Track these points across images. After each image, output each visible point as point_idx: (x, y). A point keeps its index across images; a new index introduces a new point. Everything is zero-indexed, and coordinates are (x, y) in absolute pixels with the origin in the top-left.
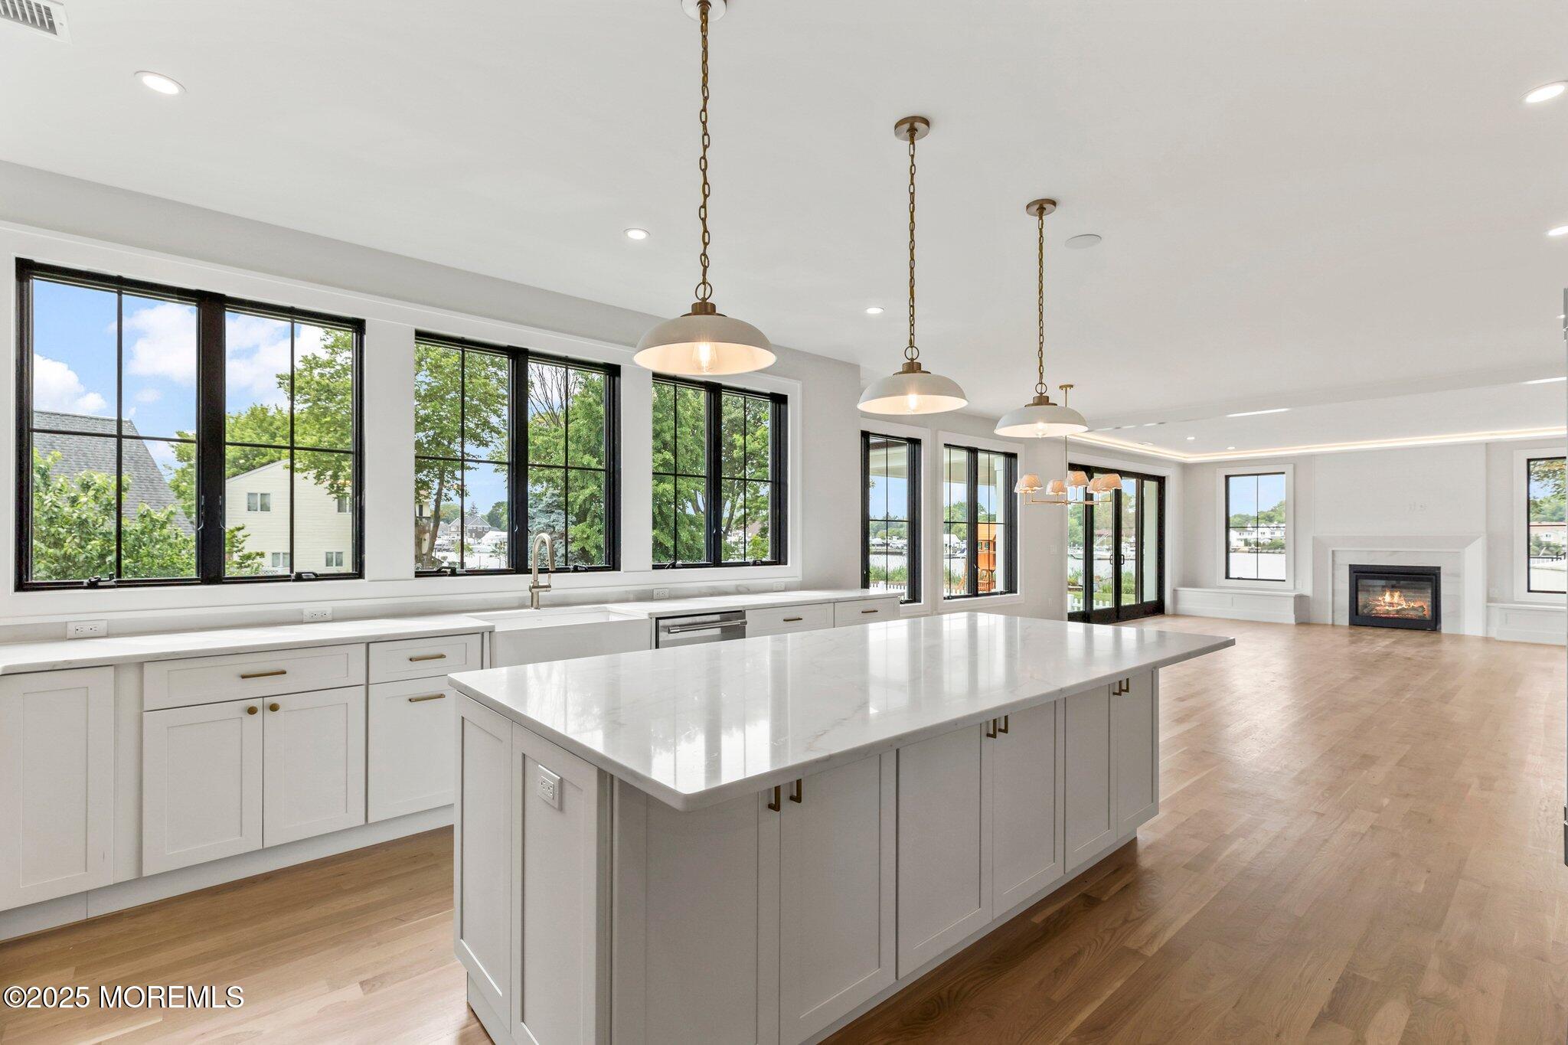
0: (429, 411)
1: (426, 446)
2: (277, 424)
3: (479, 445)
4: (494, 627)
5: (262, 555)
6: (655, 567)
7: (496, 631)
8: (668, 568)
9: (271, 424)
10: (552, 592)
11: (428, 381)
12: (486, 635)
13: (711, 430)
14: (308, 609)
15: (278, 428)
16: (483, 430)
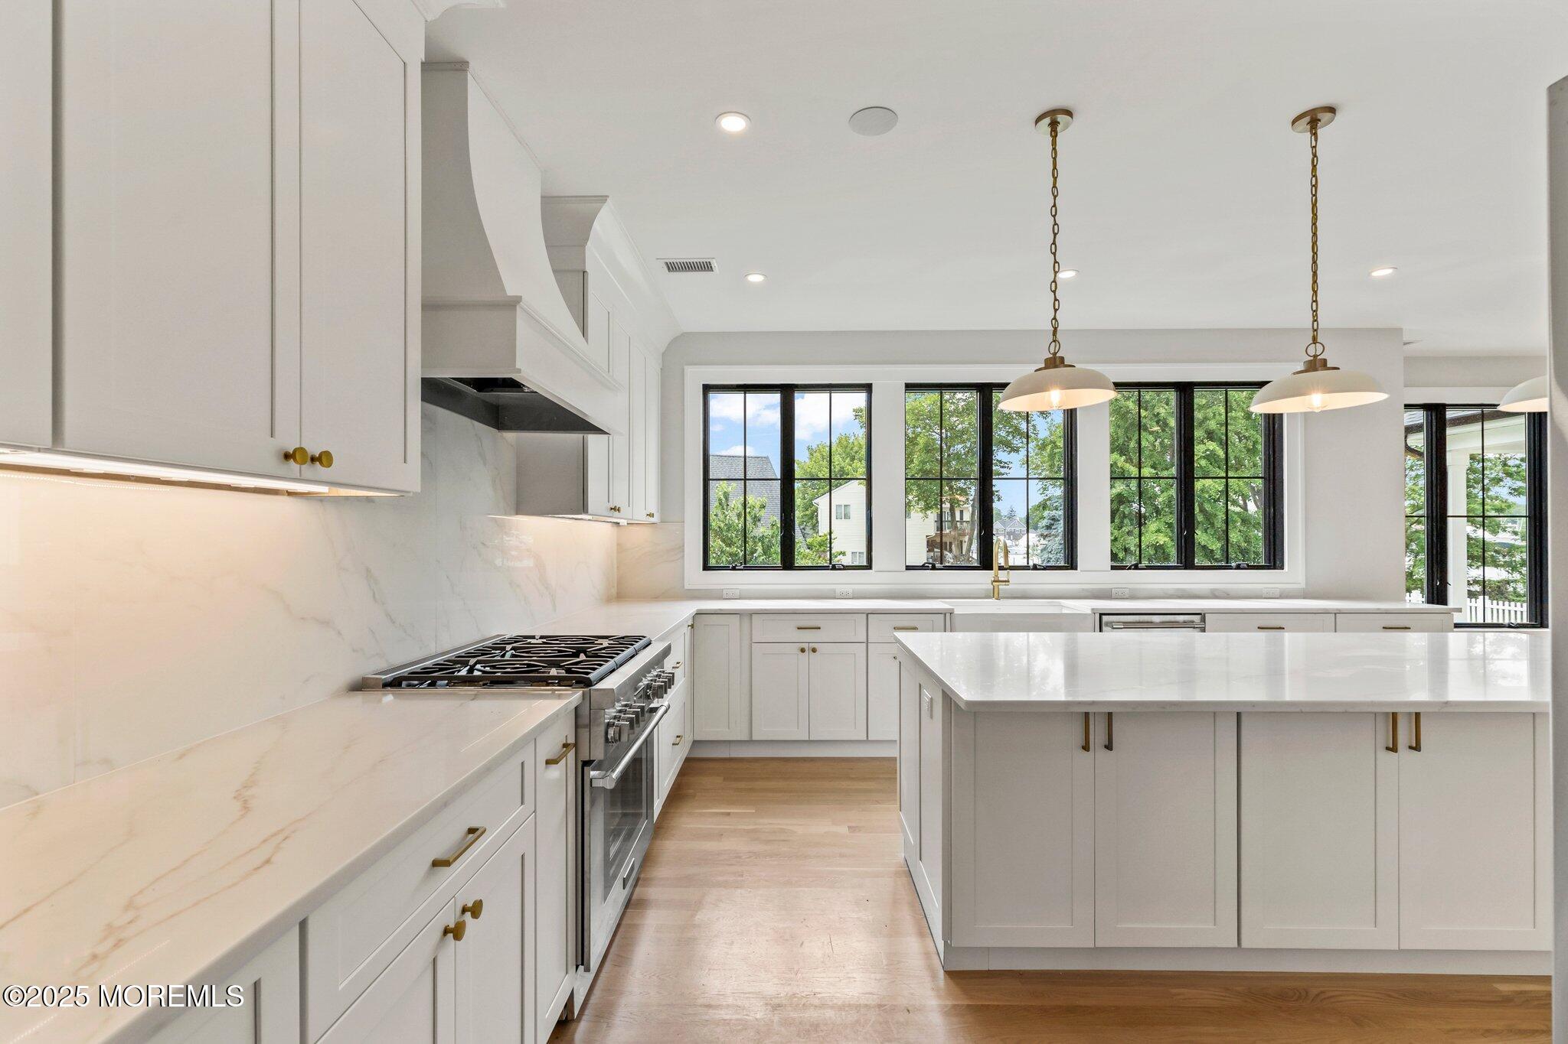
0: (966, 425)
1: (964, 457)
2: (856, 449)
3: (1010, 452)
4: (953, 609)
5: (843, 554)
6: (1113, 568)
7: (955, 613)
8: (1129, 569)
9: (852, 449)
10: (1011, 587)
11: (964, 398)
12: (948, 615)
13: (1181, 430)
14: (839, 589)
15: (856, 452)
16: (1014, 437)
